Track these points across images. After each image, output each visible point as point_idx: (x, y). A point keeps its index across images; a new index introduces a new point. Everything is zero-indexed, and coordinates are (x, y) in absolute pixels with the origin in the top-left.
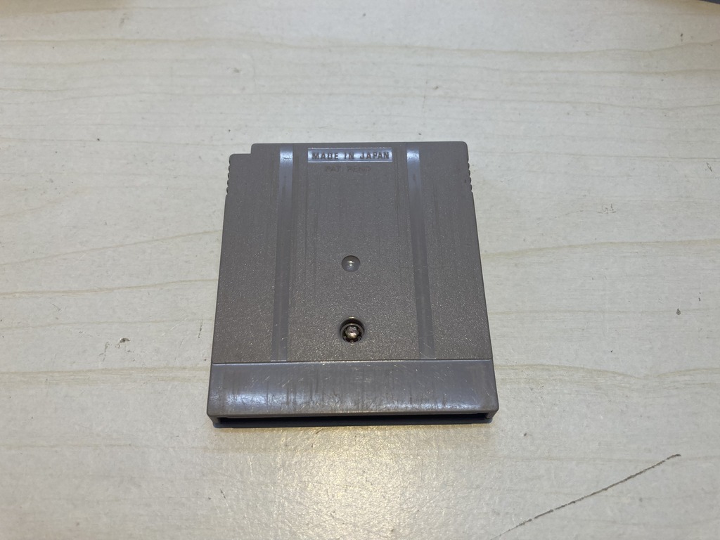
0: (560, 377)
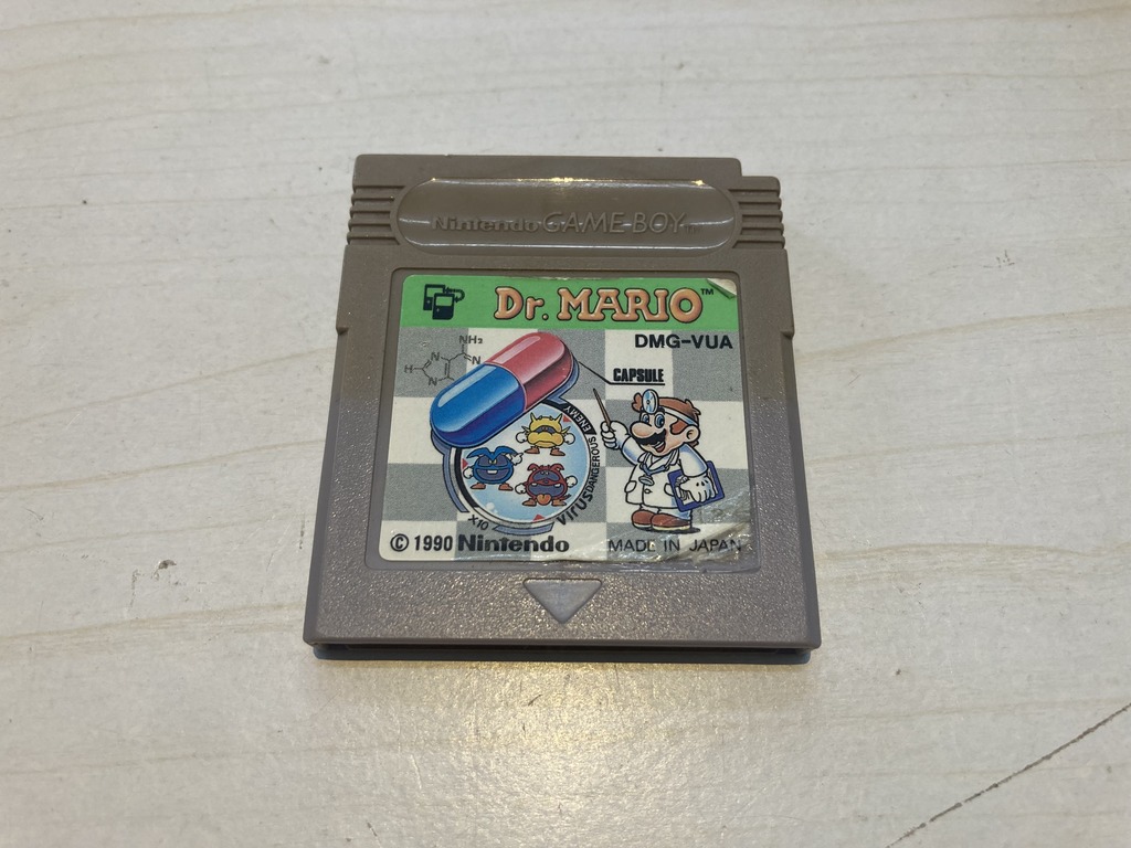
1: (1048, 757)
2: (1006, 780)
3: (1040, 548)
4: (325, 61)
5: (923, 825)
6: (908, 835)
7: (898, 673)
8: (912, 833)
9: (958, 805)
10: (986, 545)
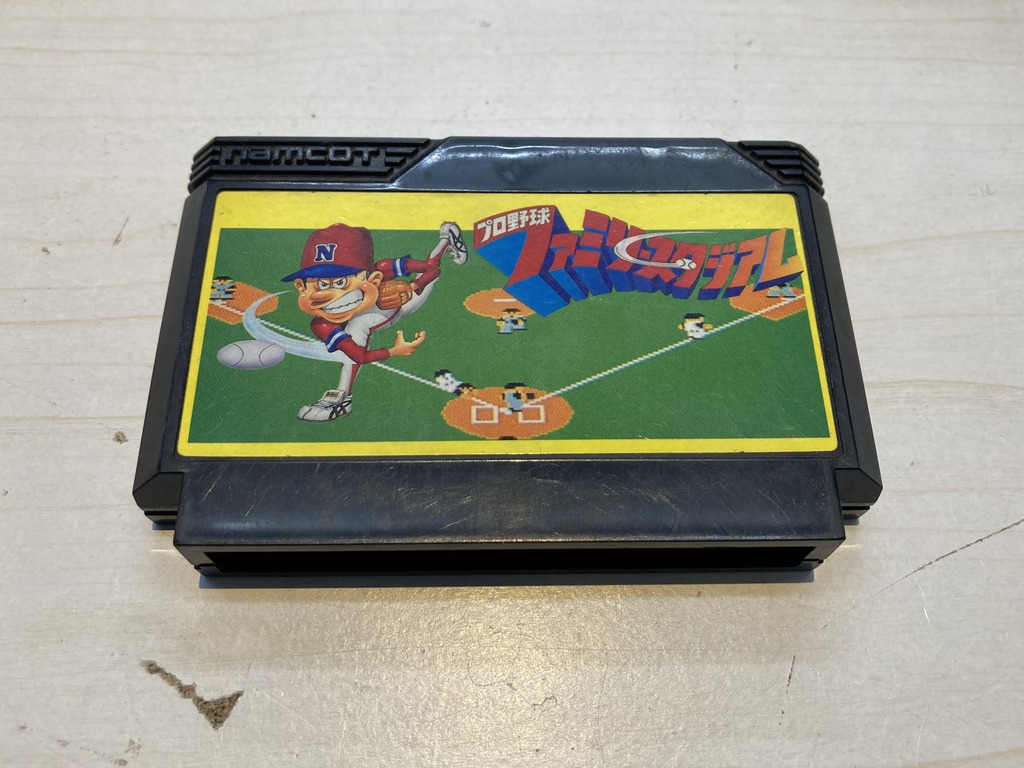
0: (948, 394)
1: (1017, 524)
2: (988, 537)
3: (1013, 387)
4: (486, 25)
5: (930, 563)
6: (920, 569)
7: (912, 464)
8: (923, 568)
9: (955, 551)
10: (974, 383)
